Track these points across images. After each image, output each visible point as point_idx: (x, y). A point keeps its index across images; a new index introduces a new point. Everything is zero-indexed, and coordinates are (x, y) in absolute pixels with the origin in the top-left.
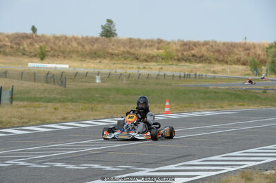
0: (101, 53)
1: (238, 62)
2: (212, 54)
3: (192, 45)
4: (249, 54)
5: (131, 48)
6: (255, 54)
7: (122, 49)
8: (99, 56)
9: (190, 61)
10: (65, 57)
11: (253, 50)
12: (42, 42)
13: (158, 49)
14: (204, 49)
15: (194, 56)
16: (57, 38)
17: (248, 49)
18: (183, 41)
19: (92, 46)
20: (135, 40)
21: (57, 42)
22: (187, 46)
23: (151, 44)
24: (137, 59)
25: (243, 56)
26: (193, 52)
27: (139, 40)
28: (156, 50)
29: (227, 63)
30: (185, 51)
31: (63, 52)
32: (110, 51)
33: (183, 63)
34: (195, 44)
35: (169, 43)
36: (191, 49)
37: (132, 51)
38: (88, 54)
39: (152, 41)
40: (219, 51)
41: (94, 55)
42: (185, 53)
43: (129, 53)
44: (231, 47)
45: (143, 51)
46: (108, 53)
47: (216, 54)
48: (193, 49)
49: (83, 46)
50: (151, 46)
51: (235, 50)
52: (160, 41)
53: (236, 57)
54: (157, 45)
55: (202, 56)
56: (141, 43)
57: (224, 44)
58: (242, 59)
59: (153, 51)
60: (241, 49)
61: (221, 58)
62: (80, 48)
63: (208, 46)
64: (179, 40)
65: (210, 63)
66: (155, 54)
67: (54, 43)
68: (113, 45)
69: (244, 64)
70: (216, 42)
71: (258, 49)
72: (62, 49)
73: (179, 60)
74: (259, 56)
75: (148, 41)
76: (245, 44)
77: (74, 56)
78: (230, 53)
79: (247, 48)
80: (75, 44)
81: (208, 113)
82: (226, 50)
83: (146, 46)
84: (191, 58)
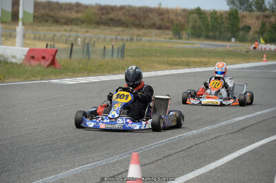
1: (153, 26)
2: (129, 18)
3: (109, 10)
4: (163, 19)
5: (51, 10)
6: (169, 19)
7: (42, 12)
9: (108, 25)
11: (166, 15)
13: (77, 12)
14: (120, 13)
15: (111, 20)
17: (162, 14)
18: (100, 5)
20: (54, 3)
22: (104, 9)
23: (70, 7)
24: (57, 22)
25: (157, 20)
26: (111, 16)
27: (58, 3)
28: (75, 14)
29: (143, 27)
30: (103, 14)
33: (102, 27)
34: (113, 9)
35: (87, 7)
36: (108, 13)
37: (51, 13)
39: (71, 5)
40: (135, 16)
42: (103, 17)
43: (48, 15)
44: (146, 11)
45: (63, 14)
47: (133, 18)
48: (110, 13)
50: (70, 9)
51: (150, 15)
52: (78, 5)
53: (151, 22)
54: (75, 9)
55: (120, 20)
56: (61, 7)
57: (140, 8)
58: (158, 24)
59: (73, 15)
60: (155, 14)
61: (138, 22)
63: (124, 11)
64: (97, 5)
65: (127, 26)
66: (74, 17)
70: (131, 7)
71: (171, 14)
73: (98, 23)
75: (67, 4)
76: (159, 9)
78: (145, 18)
82: (142, 14)
83: (65, 9)
84: (109, 21)
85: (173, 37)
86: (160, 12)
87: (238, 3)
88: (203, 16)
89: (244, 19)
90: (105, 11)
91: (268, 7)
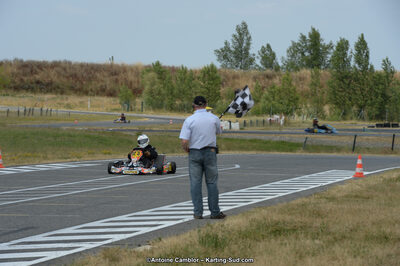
1: (102, 91)
2: (65, 80)
3: (35, 67)
4: (117, 81)
6: (126, 80)
9: (33, 90)
11: (123, 75)
14: (52, 73)
15: (38, 82)
17: (116, 74)
18: (22, 61)
25: (108, 83)
26: (38, 77)
29: (86, 93)
30: (25, 75)
33: (23, 93)
34: (41, 66)
36: (33, 72)
40: (74, 76)
42: (25, 79)
44: (92, 70)
47: (71, 80)
48: (36, 73)
51: (98, 75)
53: (99, 85)
55: (51, 83)
57: (82, 65)
58: (108, 88)
60: (106, 74)
61: (78, 86)
63: (58, 69)
64: (16, 60)
65: (62, 93)
69: (111, 94)
70: (70, 63)
71: (129, 74)
73: (17, 89)
74: (131, 83)
76: (112, 65)
78: (90, 80)
81: (58, 166)
82: (85, 75)
84: (34, 85)
85: (120, 107)
86: (113, 71)
87: (234, 59)
88: (164, 74)
89: (236, 80)
90: (28, 70)
91: (281, 64)
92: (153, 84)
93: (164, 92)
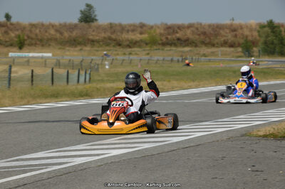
0: (80, 40)
1: (225, 44)
2: (197, 37)
3: (176, 29)
4: (236, 36)
5: (112, 33)
6: (242, 34)
7: (103, 35)
8: (80, 44)
9: (175, 45)
10: (43, 46)
11: (240, 31)
12: (18, 30)
13: (141, 33)
14: (189, 32)
15: (179, 39)
16: (33, 25)
17: (235, 30)
18: (166, 24)
19: (71, 32)
20: (116, 25)
21: (33, 29)
22: (171, 29)
23: (133, 28)
24: (120, 45)
25: (230, 37)
26: (178, 35)
27: (120, 25)
28: (138, 35)
29: (213, 45)
30: (169, 34)
31: (41, 40)
32: (91, 37)
33: (168, 48)
34: (180, 27)
35: (152, 27)
36: (175, 32)
37: (113, 36)
38: (67, 42)
39: (134, 26)
40: (204, 33)
41: (74, 42)
42: (169, 37)
43: (110, 39)
44: (217, 29)
45: (125, 36)
46: (89, 40)
47: (202, 37)
48: (177, 32)
49: (61, 34)
50: (133, 31)
51: (221, 32)
52: (142, 26)
53: (222, 39)
55: (187, 40)
56: (123, 28)
57: (210, 26)
58: (230, 41)
59: (136, 36)
60: (227, 31)
61: (208, 40)
62: (58, 35)
63: (192, 29)
64: (162, 24)
65: (196, 46)
66: (138, 39)
67: (31, 31)
68: (94, 31)
69: (232, 46)
70: (201, 24)
71: (245, 29)
72: (39, 37)
73: (164, 44)
74: (247, 37)
75: (130, 25)
76: (231, 25)
77: (53, 44)
78: (217, 35)
79: (233, 29)
80: (52, 32)
82: (212, 32)
83: (128, 31)
84: (176, 41)
85: (242, 54)
88: (276, 29)
90: (171, 31)
92: (267, 36)
93: (276, 42)
